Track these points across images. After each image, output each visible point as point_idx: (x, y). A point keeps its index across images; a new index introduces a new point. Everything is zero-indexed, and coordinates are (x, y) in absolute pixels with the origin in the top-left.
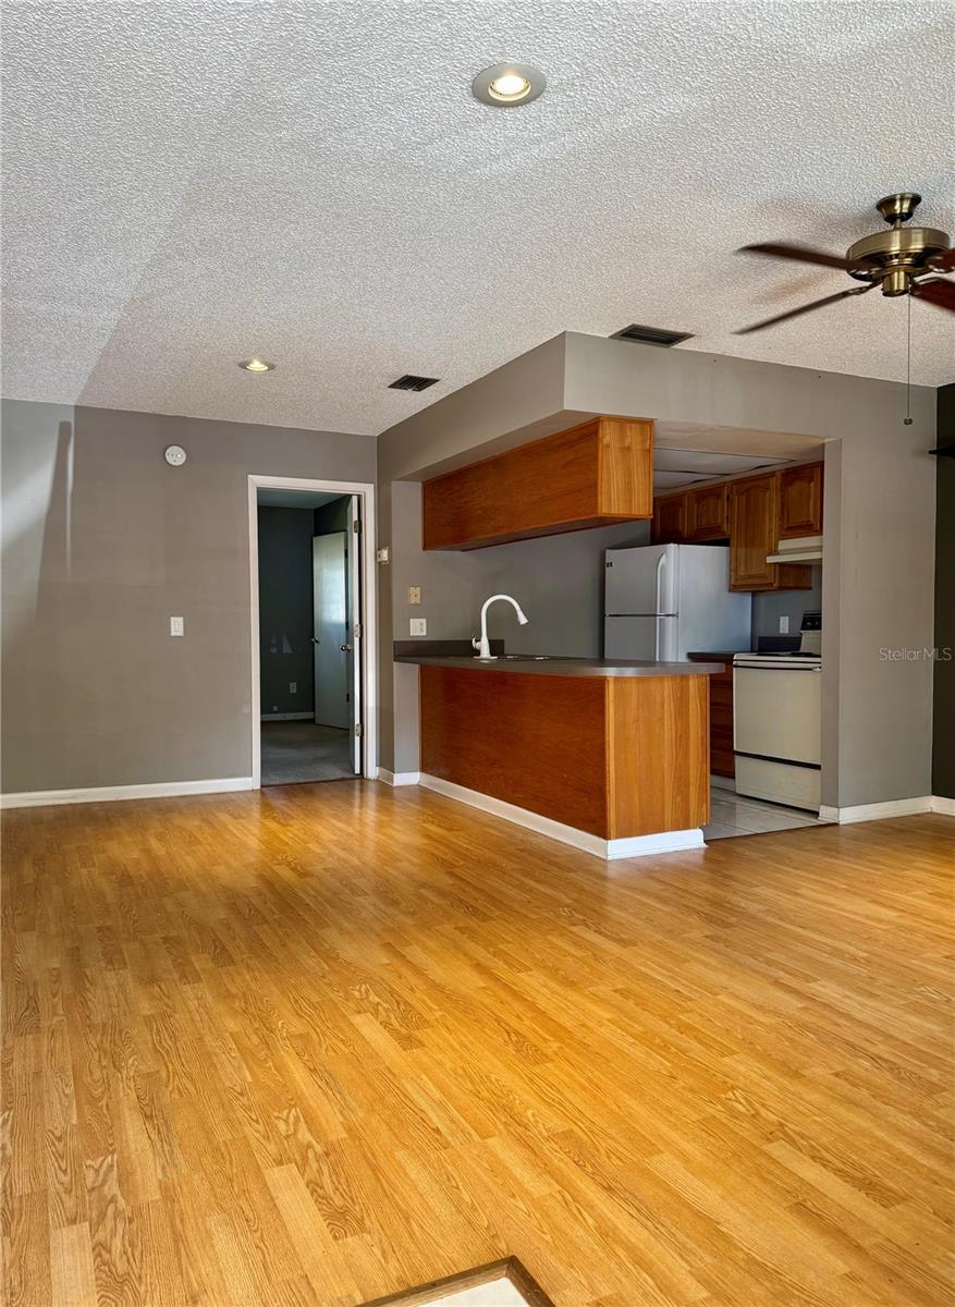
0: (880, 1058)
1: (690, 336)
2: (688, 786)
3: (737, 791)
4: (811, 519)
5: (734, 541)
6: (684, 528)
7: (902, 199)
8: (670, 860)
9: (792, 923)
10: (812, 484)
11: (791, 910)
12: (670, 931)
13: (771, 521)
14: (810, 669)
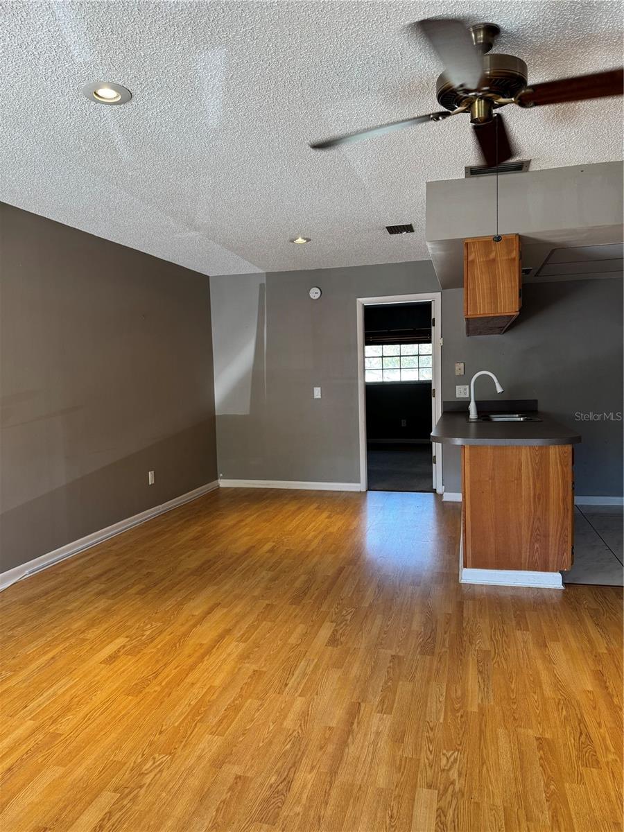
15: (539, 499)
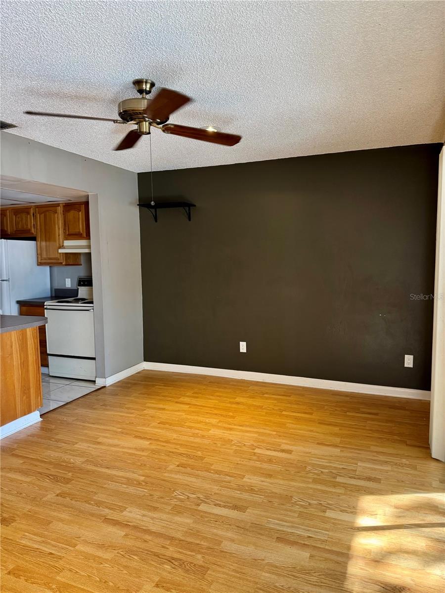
0: (173, 559)
1: (14, 126)
2: (29, 389)
3: (50, 375)
4: (81, 231)
5: (39, 239)
6: (7, 228)
7: (146, 82)
8: (22, 436)
9: (101, 466)
10: (80, 213)
11: (99, 456)
12: (34, 499)
13: (59, 230)
14: (88, 310)
15: (23, 364)
